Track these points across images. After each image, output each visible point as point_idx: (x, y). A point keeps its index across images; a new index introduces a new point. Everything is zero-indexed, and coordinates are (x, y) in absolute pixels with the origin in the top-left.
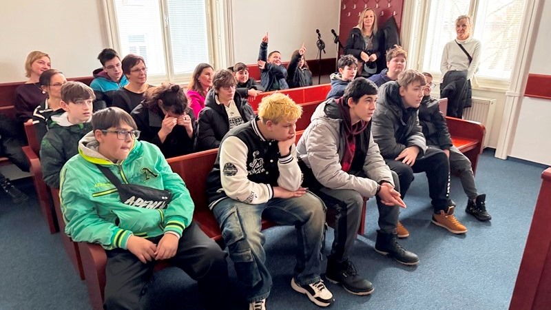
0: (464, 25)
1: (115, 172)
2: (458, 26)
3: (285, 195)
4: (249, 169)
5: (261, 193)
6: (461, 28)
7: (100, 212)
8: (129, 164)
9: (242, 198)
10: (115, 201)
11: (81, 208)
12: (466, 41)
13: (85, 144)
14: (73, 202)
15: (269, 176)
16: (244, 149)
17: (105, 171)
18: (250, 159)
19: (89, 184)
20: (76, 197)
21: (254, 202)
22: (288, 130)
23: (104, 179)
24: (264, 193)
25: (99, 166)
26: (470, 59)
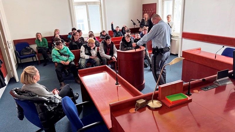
0: (169, 18)
1: (60, 51)
2: (167, 18)
3: (93, 58)
4: (85, 52)
5: (87, 57)
6: (168, 18)
7: (57, 57)
8: (62, 50)
9: (83, 57)
10: (60, 56)
11: (54, 57)
12: (170, 22)
13: (55, 46)
14: (53, 56)
15: (90, 54)
16: (84, 48)
17: (58, 51)
18: (85, 50)
19: (55, 53)
20: (54, 55)
21: (86, 58)
22: (92, 45)
23: (58, 52)
24: (88, 57)
25: (57, 50)
26: (171, 27)
